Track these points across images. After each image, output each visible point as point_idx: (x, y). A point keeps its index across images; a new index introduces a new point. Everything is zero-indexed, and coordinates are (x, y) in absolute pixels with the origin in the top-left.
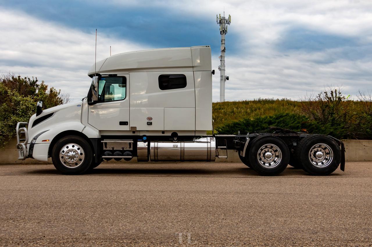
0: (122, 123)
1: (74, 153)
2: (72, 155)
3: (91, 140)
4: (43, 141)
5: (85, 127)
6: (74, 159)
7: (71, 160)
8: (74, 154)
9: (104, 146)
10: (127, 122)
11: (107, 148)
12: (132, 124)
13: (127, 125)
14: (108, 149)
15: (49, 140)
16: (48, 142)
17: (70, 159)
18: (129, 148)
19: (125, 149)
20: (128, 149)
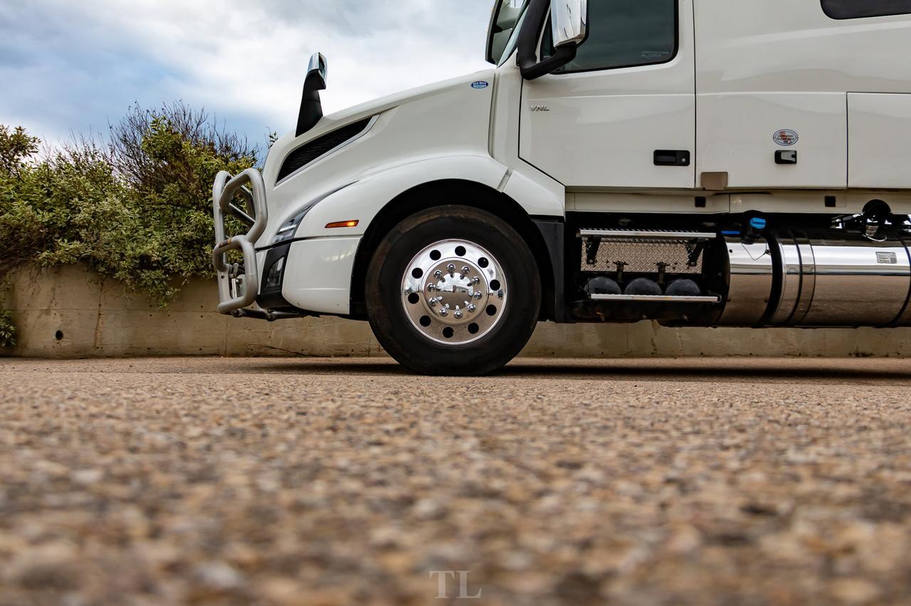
0: (665, 158)
1: (466, 281)
2: (455, 287)
3: (537, 222)
4: (329, 226)
5: (508, 174)
6: (462, 306)
7: (453, 308)
8: (464, 283)
9: (584, 257)
10: (686, 154)
11: (595, 262)
12: (706, 162)
13: (687, 163)
14: (600, 266)
15: (357, 222)
16: (350, 229)
17: (447, 306)
18: (689, 264)
19: (668, 270)
20: (682, 269)
